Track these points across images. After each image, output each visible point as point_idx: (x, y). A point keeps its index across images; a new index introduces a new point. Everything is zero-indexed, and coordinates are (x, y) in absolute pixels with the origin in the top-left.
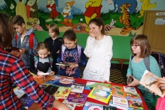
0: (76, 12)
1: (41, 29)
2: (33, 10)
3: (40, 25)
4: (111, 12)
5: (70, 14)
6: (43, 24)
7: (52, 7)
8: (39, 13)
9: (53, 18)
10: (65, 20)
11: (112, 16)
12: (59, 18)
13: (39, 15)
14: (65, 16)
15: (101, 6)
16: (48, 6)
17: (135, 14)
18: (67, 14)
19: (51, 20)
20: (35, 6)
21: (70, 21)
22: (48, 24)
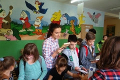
0: (45, 24)
1: (14, 39)
2: (6, 22)
3: (14, 35)
4: (66, 25)
5: (40, 26)
6: (17, 35)
7: (25, 20)
8: (12, 24)
9: (26, 29)
10: (37, 30)
11: (67, 27)
12: (32, 28)
13: (13, 26)
14: (36, 27)
15: (60, 21)
16: (22, 19)
17: (77, 26)
18: (38, 26)
19: (25, 30)
20: (8, 18)
21: (40, 31)
22: (22, 34)
